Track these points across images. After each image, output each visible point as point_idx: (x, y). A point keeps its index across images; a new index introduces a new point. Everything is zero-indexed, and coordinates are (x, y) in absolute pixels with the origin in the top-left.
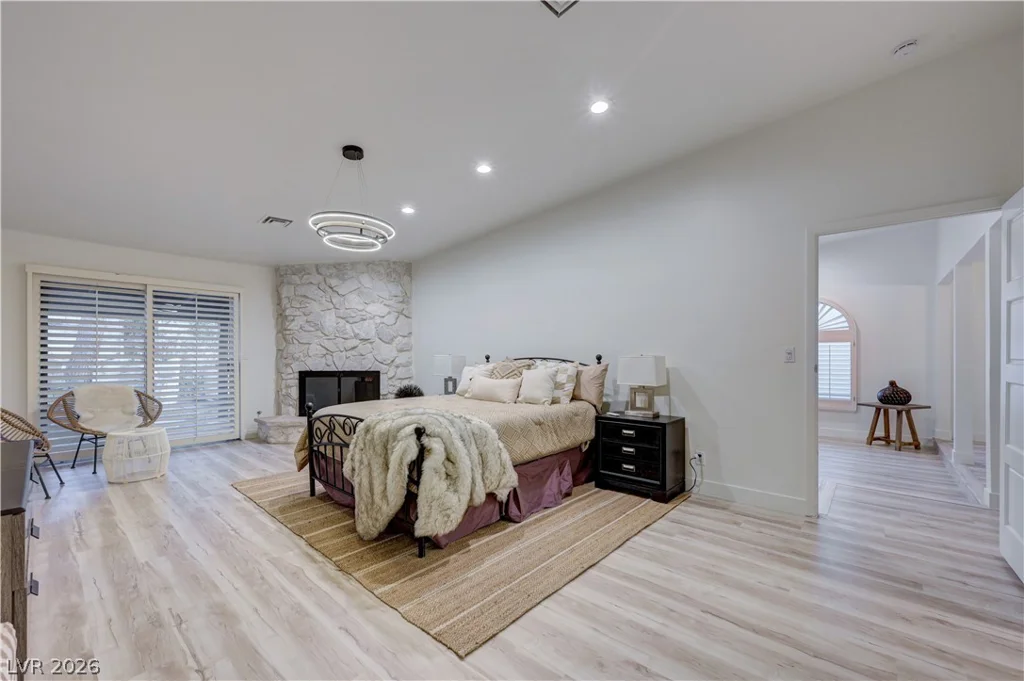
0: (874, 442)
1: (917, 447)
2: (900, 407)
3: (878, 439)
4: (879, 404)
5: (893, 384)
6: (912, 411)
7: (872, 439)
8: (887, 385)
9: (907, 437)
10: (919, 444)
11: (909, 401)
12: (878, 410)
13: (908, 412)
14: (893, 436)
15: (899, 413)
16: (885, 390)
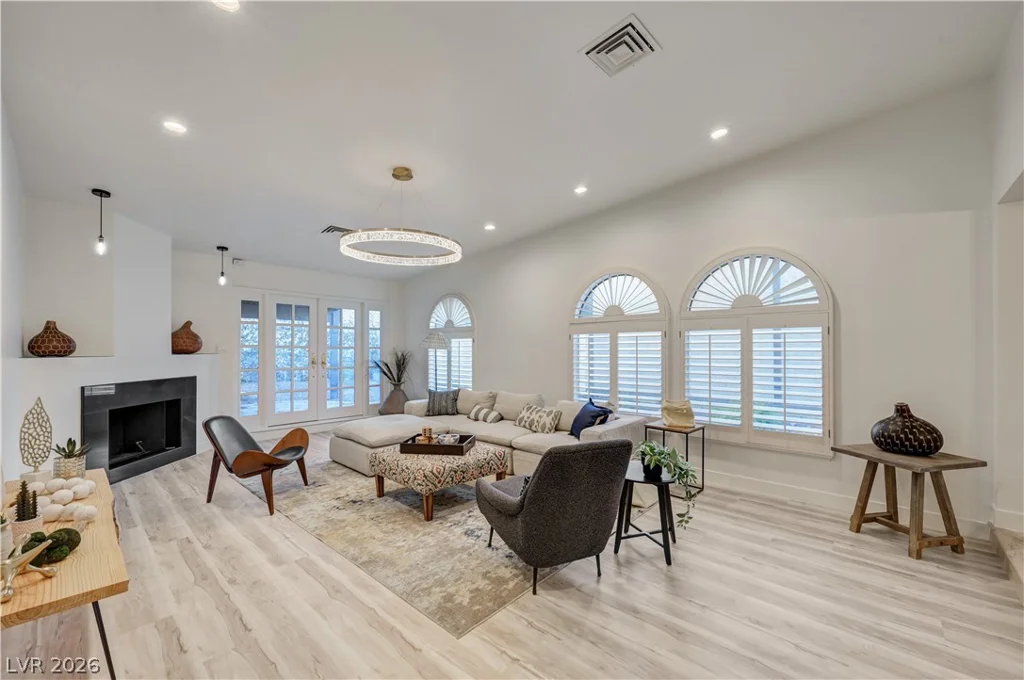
0: (865, 526)
1: (957, 548)
2: (919, 463)
3: (873, 519)
4: (876, 453)
5: (902, 410)
6: (946, 474)
7: (861, 519)
8: (891, 413)
9: (933, 524)
10: (961, 540)
11: (937, 448)
12: (872, 466)
13: (937, 477)
14: (904, 520)
15: (917, 477)
16: (886, 422)
